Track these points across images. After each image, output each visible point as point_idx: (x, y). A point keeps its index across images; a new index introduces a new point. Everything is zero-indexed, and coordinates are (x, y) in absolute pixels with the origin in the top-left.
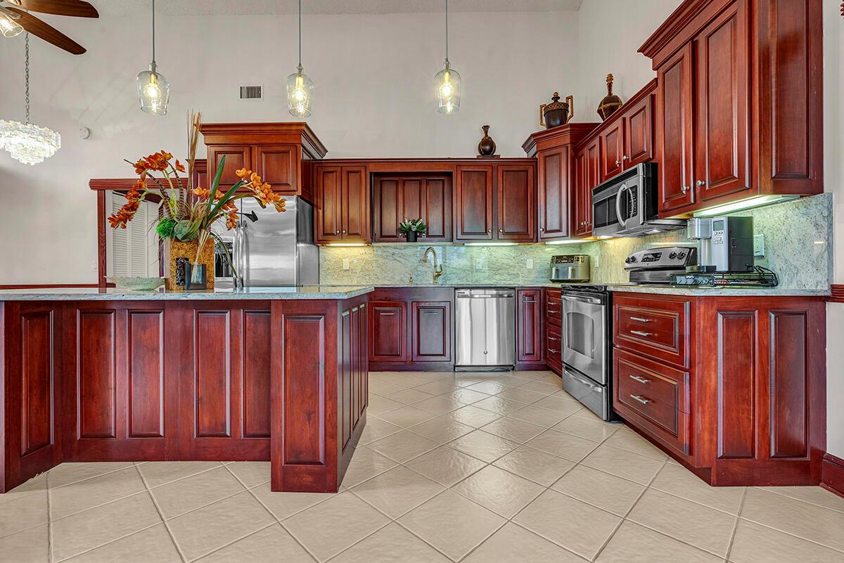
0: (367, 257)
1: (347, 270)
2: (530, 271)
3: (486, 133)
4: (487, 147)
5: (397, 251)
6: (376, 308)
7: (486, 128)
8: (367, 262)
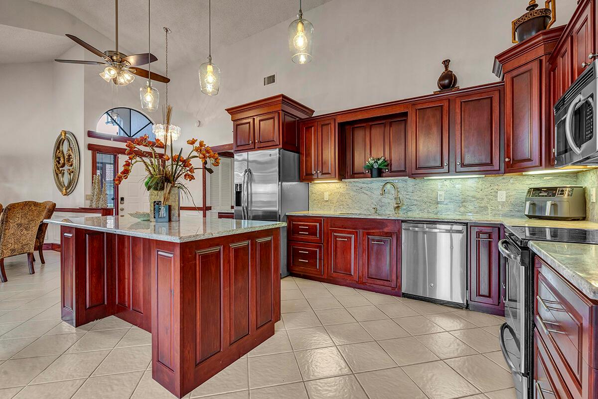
0: (341, 190)
1: (327, 201)
2: (503, 204)
3: (446, 67)
4: (448, 80)
5: (365, 185)
6: (335, 234)
7: (446, 63)
8: (342, 195)
